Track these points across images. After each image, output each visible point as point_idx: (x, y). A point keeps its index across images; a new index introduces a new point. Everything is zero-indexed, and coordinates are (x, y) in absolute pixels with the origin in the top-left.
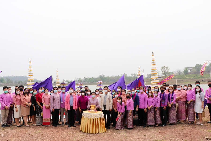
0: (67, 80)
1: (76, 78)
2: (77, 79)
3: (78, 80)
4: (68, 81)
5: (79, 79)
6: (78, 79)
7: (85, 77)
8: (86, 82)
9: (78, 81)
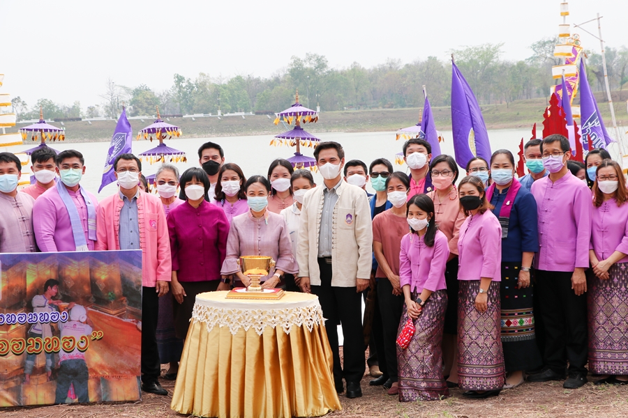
0: (42, 103)
1: (111, 84)
2: (117, 91)
3: (133, 102)
4: (51, 106)
5: (137, 92)
6: (127, 90)
7: (180, 79)
8: (191, 110)
9: (129, 108)
